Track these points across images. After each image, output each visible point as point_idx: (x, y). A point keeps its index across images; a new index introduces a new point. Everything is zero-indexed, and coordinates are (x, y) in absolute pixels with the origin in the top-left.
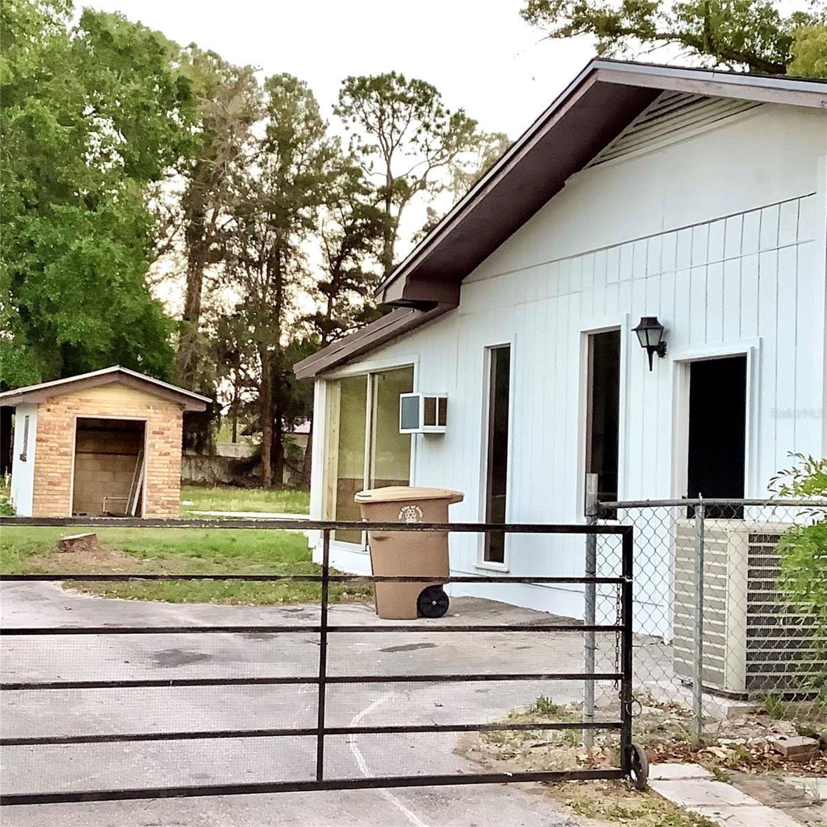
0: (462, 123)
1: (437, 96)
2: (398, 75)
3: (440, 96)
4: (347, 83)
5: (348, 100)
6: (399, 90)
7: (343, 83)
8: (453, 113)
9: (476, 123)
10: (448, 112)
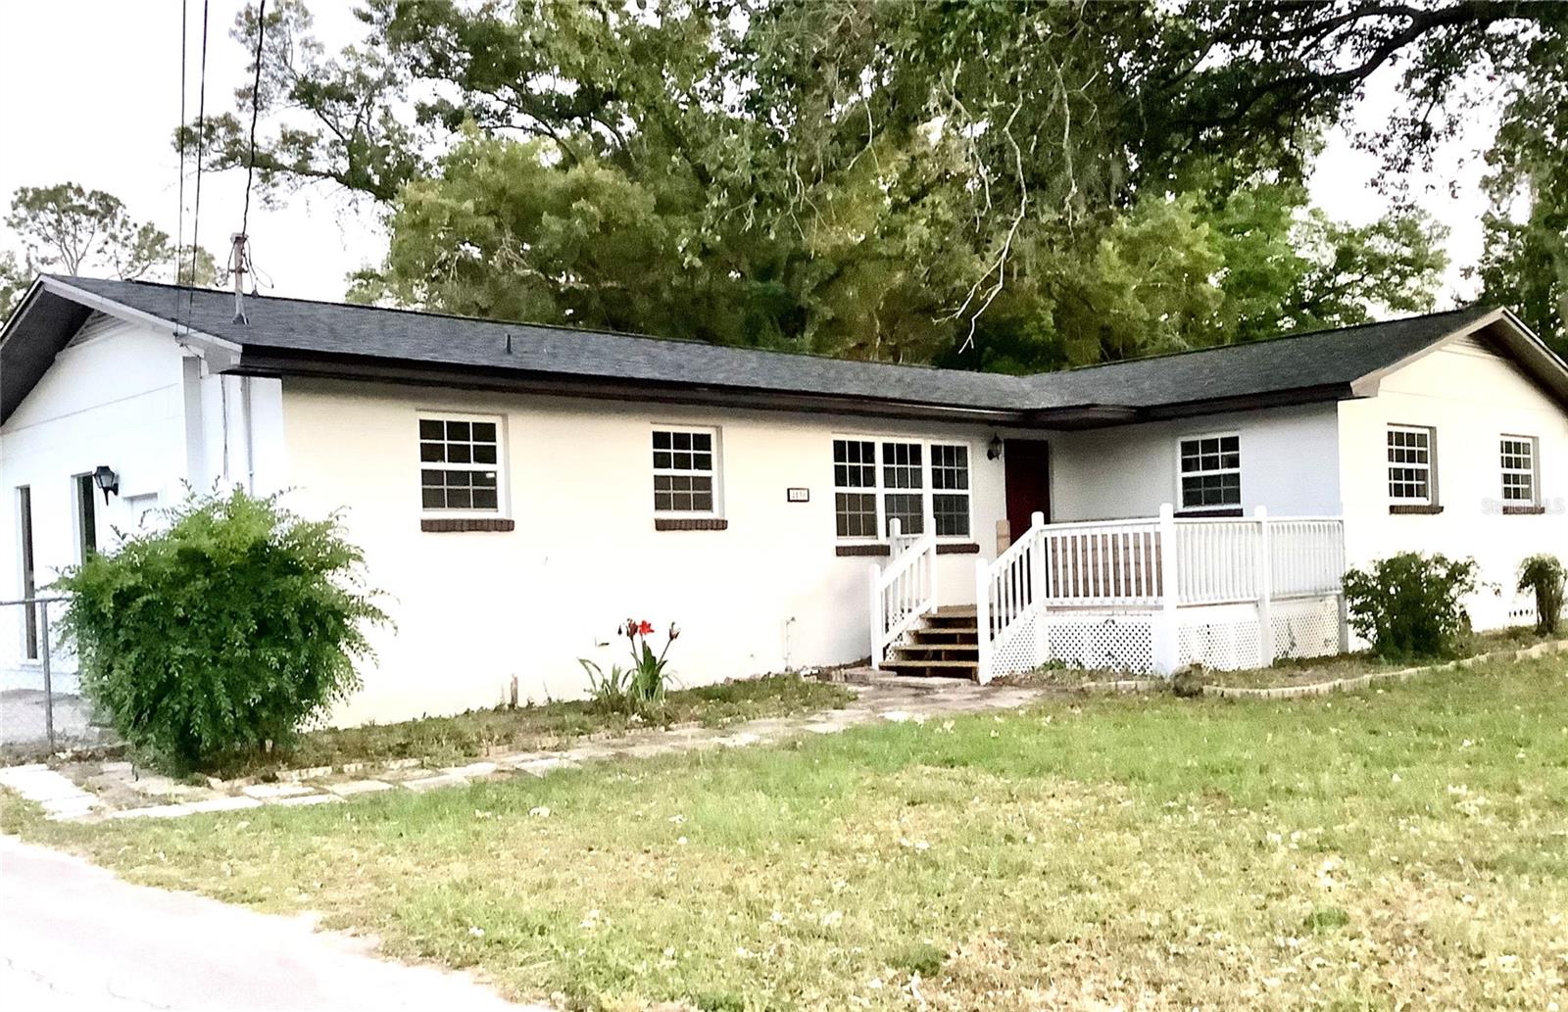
0: (152, 236)
1: (121, 208)
2: (75, 186)
3: (124, 207)
4: (20, 194)
5: (22, 211)
6: (77, 201)
7: (16, 193)
8: (140, 227)
9: (167, 236)
10: (135, 225)
